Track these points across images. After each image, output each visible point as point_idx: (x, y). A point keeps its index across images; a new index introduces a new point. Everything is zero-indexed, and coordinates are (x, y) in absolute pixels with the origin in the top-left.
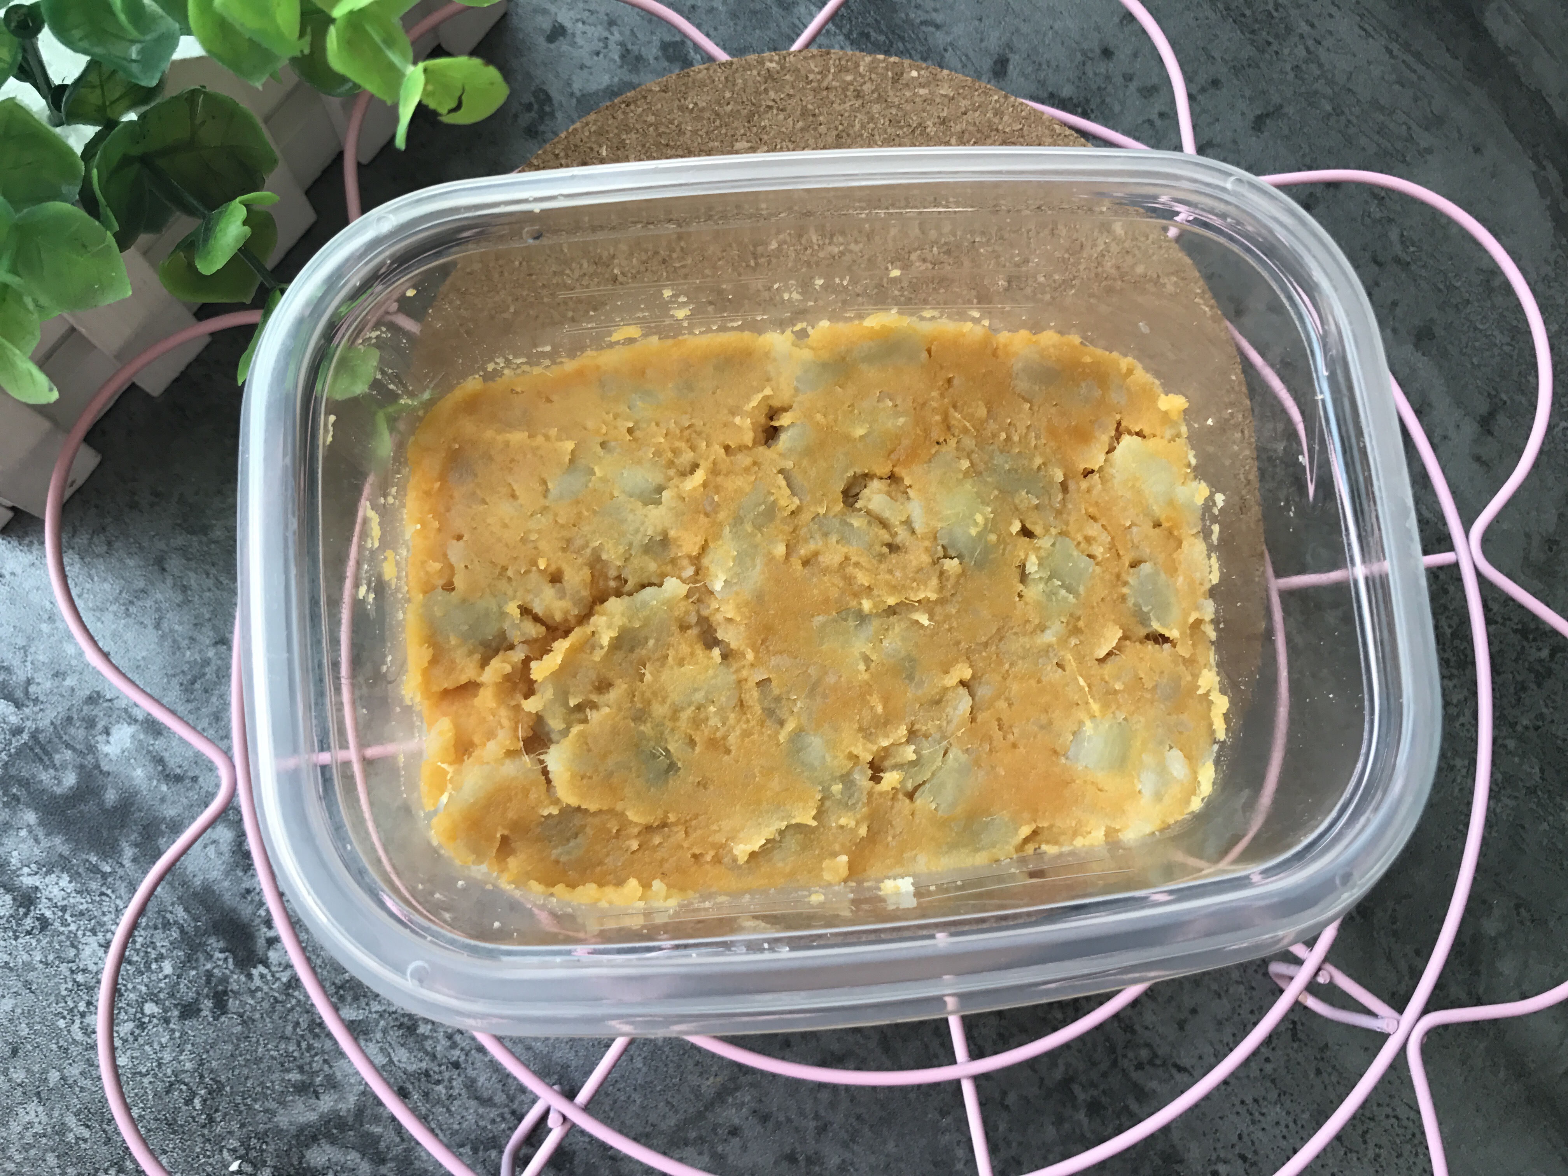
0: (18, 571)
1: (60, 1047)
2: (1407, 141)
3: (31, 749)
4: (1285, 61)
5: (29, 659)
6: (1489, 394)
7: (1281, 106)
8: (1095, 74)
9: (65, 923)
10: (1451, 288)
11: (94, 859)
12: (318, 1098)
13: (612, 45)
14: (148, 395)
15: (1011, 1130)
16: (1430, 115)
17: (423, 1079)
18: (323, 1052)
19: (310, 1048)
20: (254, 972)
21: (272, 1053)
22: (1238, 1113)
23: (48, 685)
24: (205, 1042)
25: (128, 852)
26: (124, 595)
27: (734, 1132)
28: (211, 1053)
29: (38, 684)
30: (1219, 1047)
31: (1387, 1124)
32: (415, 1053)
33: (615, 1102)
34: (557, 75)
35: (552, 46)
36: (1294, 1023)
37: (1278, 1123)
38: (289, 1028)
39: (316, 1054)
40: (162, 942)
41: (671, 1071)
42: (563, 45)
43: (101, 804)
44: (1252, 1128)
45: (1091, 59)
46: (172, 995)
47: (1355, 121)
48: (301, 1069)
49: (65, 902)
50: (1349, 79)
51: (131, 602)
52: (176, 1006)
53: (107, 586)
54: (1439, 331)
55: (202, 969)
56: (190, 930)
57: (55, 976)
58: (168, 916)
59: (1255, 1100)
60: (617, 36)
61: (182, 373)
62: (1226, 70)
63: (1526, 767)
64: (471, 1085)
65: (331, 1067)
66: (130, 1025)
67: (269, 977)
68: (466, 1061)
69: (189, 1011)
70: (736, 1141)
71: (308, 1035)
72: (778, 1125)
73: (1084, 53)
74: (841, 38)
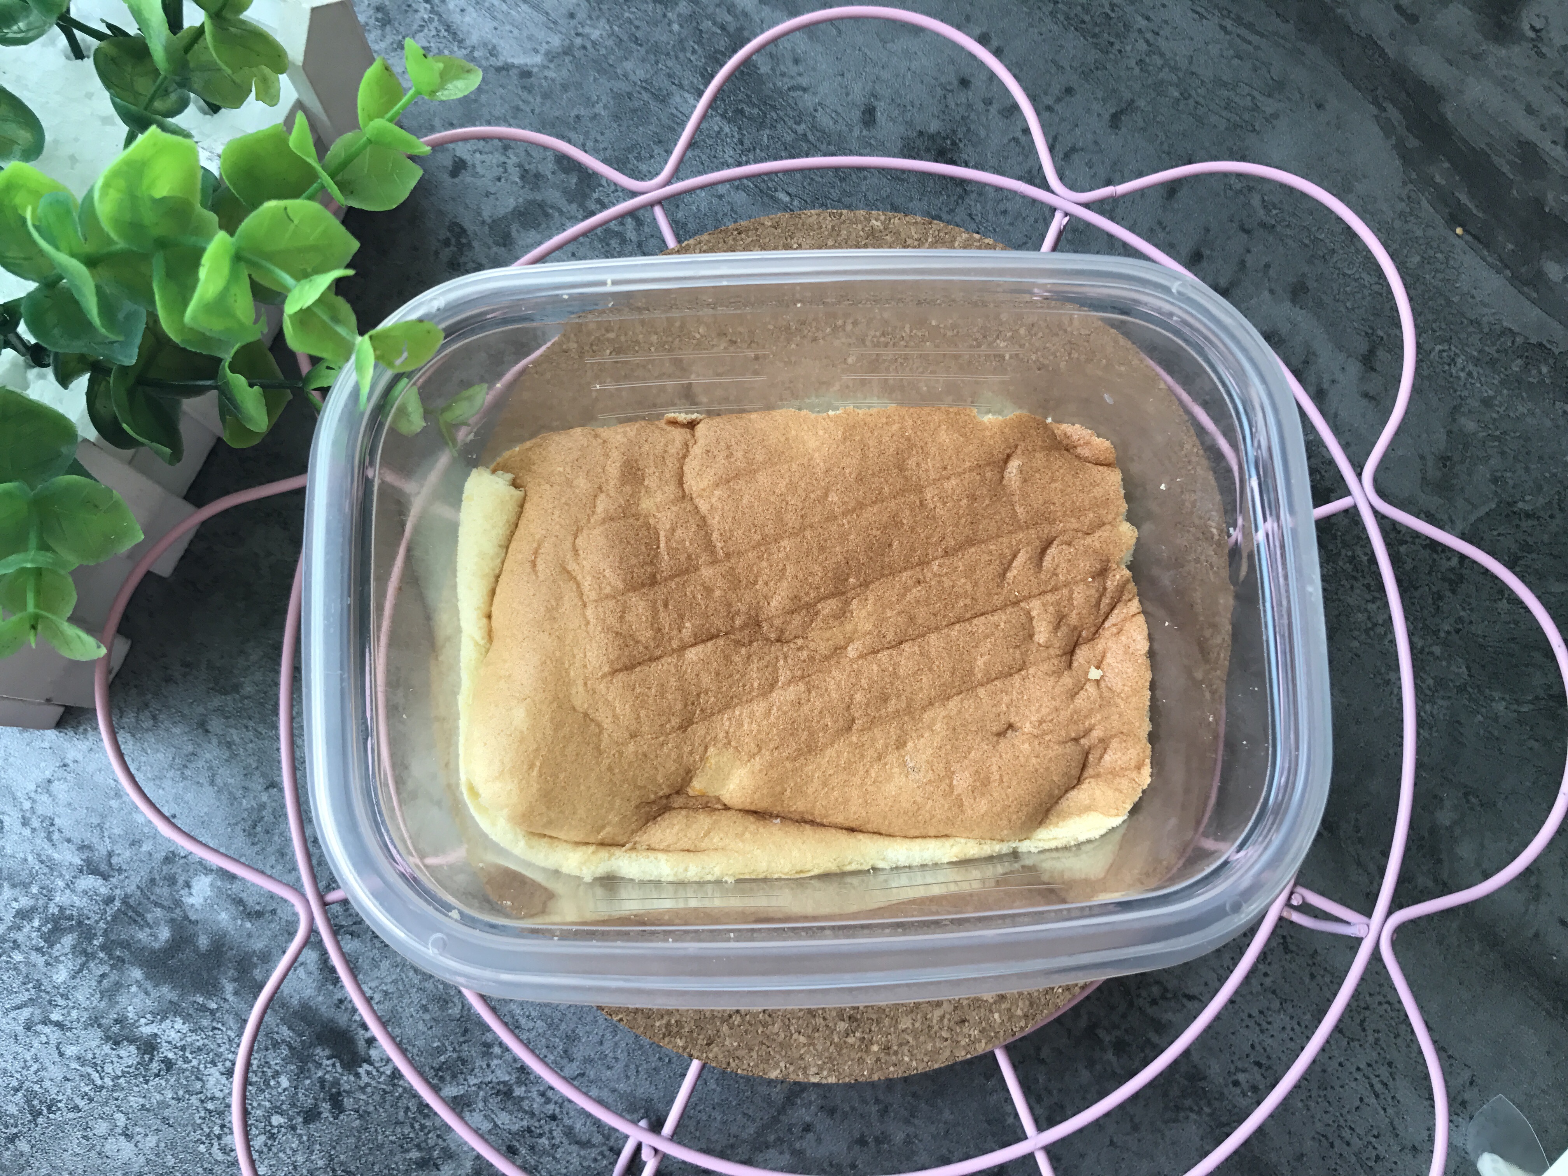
0: (80, 757)
1: (205, 1169)
2: (1253, 110)
3: (126, 914)
4: (1129, 57)
5: (106, 834)
6: (1367, 333)
7: (1133, 101)
8: (957, 104)
9: (186, 1061)
10: (1315, 241)
11: (200, 1000)
12: (438, 1169)
13: (511, 169)
14: (160, 577)
15: (1050, 1081)
16: (1271, 82)
17: (527, 1135)
18: (435, 1129)
19: (423, 1127)
20: (360, 1070)
21: (391, 1138)
22: (1247, 1026)
23: (127, 854)
24: (331, 1139)
25: (229, 988)
26: (177, 761)
27: (808, 1128)
28: (338, 1148)
29: (119, 855)
30: (1221, 972)
31: (1380, 1010)
32: (516, 1114)
33: (698, 1122)
34: (467, 207)
35: (456, 180)
36: (1284, 937)
37: (1284, 1028)
38: (401, 1113)
39: (429, 1132)
40: (275, 1061)
41: (742, 1087)
42: (466, 177)
43: (196, 950)
44: (1262, 1037)
45: (952, 91)
46: (293, 1105)
47: (1202, 101)
48: (418, 1147)
49: (183, 1042)
50: (1190, 63)
51: (185, 766)
52: (298, 1113)
53: (160, 756)
54: (1312, 284)
55: (315, 1077)
56: (297, 1045)
57: (188, 1108)
58: (276, 1036)
59: (1261, 1012)
60: (514, 159)
61: (187, 551)
62: (1075, 77)
63: (1454, 668)
64: (569, 1132)
65: (444, 1140)
66: (262, 1138)
67: (375, 1073)
68: (561, 1112)
69: (311, 1116)
70: (810, 1136)
71: (419, 1117)
72: (845, 1115)
73: (943, 87)
74: (718, 118)
